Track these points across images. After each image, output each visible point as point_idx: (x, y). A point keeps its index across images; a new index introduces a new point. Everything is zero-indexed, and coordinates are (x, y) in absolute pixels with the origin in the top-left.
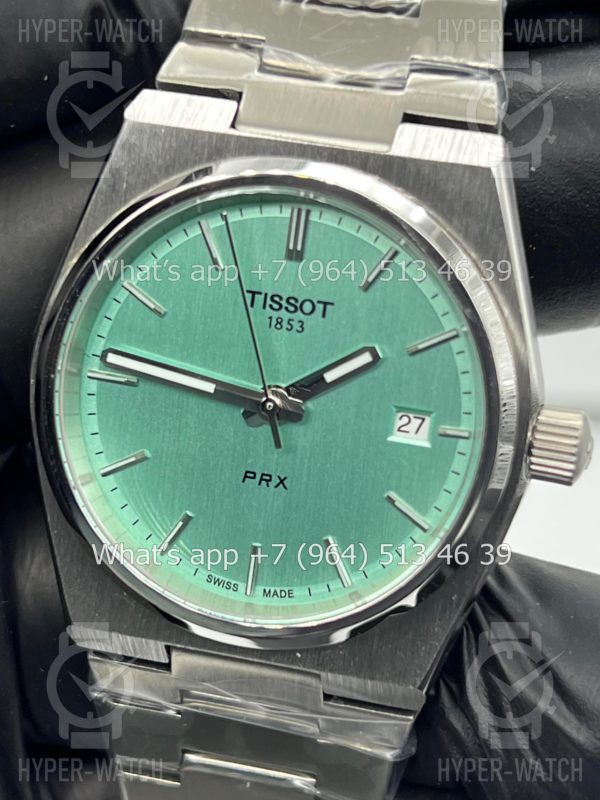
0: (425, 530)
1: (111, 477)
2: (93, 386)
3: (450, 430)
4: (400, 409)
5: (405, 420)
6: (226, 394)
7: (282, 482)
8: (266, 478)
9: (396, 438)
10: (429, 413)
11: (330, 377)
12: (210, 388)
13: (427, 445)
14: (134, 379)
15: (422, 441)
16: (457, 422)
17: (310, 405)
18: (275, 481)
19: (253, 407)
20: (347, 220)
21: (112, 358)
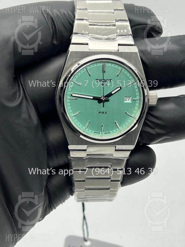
0: (132, 117)
1: (74, 117)
2: (69, 101)
3: (135, 99)
4: (125, 97)
5: (126, 98)
6: (95, 98)
7: (106, 113)
8: (103, 113)
9: (125, 102)
10: (131, 97)
11: (113, 93)
12: (92, 98)
13: (131, 102)
14: (77, 98)
15: (130, 101)
16: (136, 97)
17: (109, 98)
18: (105, 113)
19: (99, 100)
20: (113, 64)
21: (73, 95)
